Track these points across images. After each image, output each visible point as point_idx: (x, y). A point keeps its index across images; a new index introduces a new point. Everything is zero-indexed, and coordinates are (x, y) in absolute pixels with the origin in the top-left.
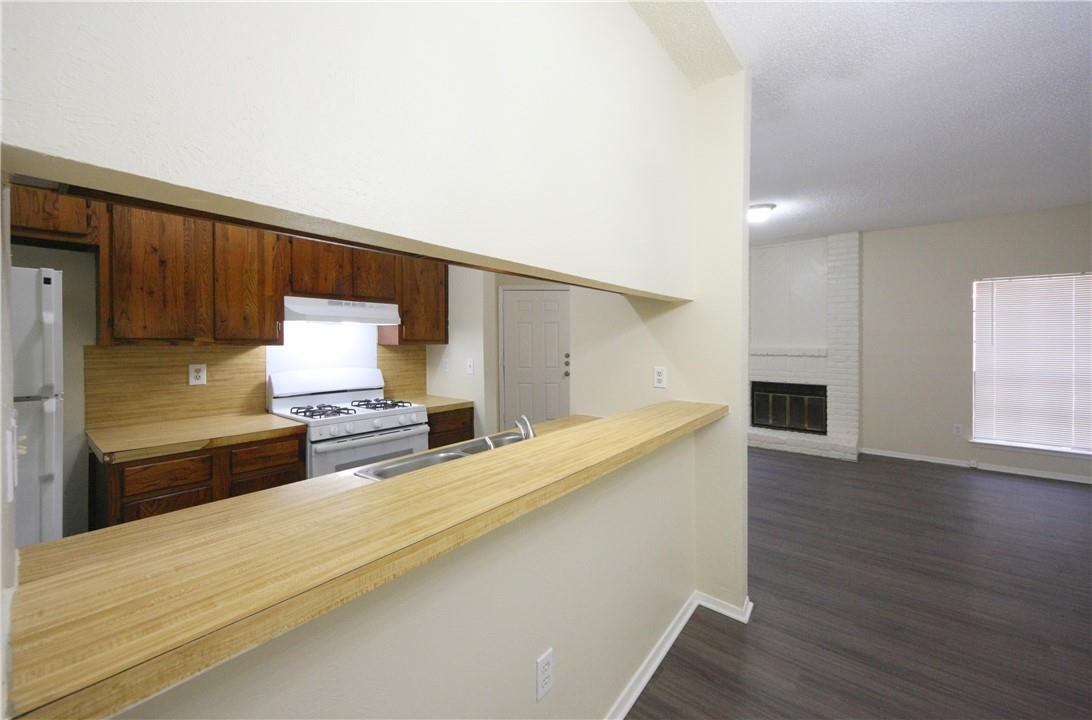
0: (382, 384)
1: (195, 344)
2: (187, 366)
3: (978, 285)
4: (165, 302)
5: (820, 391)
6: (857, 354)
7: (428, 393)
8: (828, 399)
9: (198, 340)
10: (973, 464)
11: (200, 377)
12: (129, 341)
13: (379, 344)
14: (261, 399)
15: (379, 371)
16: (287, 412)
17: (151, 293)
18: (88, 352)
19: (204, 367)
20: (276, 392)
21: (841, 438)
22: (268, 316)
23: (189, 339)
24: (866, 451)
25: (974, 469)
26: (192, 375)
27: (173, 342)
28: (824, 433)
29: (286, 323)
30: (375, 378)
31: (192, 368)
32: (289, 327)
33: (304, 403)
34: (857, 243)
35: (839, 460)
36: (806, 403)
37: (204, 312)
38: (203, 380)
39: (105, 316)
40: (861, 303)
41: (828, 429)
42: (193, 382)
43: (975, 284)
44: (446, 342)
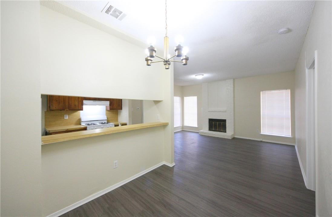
0: (106, 119)
1: (65, 110)
2: (64, 115)
3: (262, 93)
4: (59, 102)
5: (224, 121)
6: (233, 111)
7: (118, 121)
8: (227, 123)
9: (66, 110)
10: (261, 140)
11: (66, 117)
12: (53, 110)
13: (106, 110)
14: (79, 122)
15: (106, 116)
16: (84, 125)
17: (57, 101)
18: (45, 112)
19: (67, 115)
20: (82, 120)
21: (229, 133)
22: (80, 105)
23: (64, 110)
24: (236, 137)
25: (261, 141)
26: (65, 117)
27: (61, 110)
28: (226, 132)
29: (84, 106)
30: (105, 117)
31: (65, 115)
32: (84, 107)
33: (88, 123)
34: (233, 82)
35: (227, 139)
36: (222, 124)
37: (67, 104)
38: (67, 118)
39: (49, 106)
40: (234, 97)
41: (227, 131)
42: (65, 118)
43: (261, 92)
44: (122, 109)
